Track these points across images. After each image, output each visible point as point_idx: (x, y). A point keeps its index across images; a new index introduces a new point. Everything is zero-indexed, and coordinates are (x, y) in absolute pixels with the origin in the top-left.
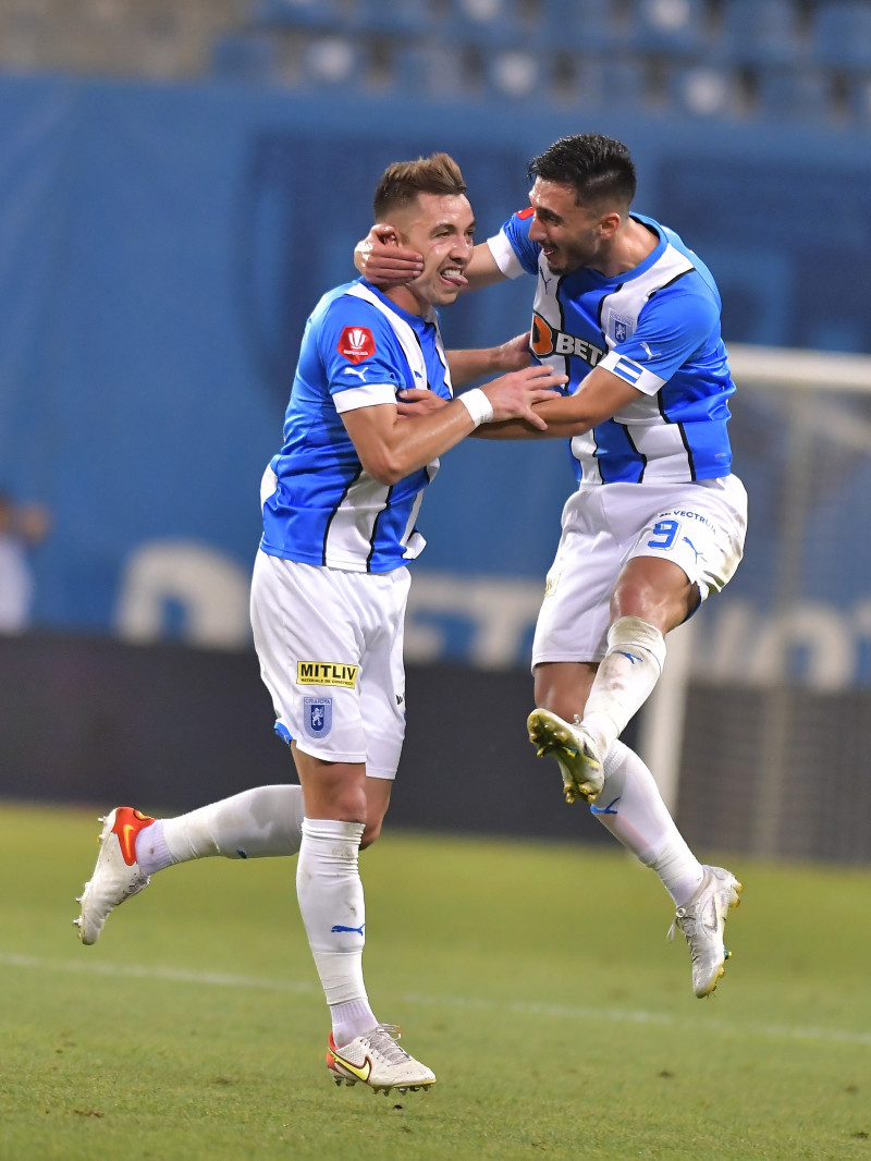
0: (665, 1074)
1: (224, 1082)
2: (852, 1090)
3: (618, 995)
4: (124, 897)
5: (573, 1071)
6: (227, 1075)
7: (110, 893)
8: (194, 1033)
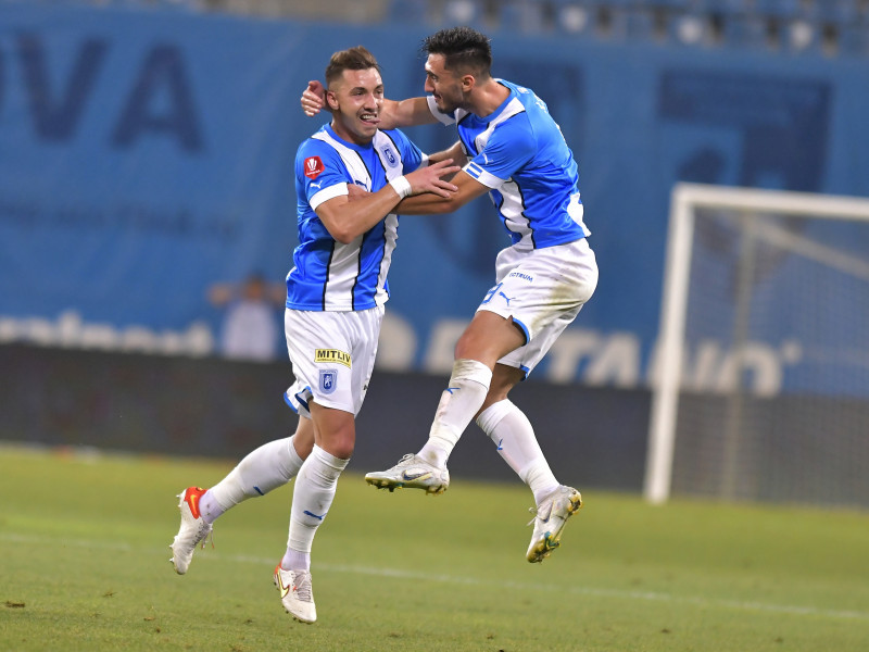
0: (665, 631)
1: (395, 636)
2: (780, 640)
3: (636, 583)
4: (199, 539)
5: (609, 629)
6: (397, 632)
7: (187, 538)
8: (376, 606)
